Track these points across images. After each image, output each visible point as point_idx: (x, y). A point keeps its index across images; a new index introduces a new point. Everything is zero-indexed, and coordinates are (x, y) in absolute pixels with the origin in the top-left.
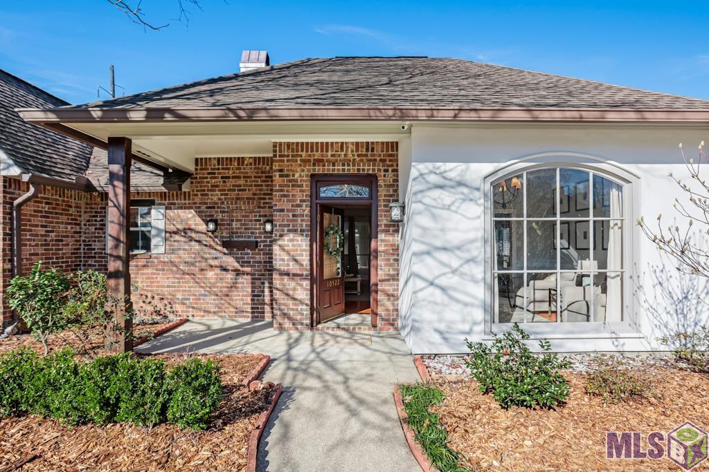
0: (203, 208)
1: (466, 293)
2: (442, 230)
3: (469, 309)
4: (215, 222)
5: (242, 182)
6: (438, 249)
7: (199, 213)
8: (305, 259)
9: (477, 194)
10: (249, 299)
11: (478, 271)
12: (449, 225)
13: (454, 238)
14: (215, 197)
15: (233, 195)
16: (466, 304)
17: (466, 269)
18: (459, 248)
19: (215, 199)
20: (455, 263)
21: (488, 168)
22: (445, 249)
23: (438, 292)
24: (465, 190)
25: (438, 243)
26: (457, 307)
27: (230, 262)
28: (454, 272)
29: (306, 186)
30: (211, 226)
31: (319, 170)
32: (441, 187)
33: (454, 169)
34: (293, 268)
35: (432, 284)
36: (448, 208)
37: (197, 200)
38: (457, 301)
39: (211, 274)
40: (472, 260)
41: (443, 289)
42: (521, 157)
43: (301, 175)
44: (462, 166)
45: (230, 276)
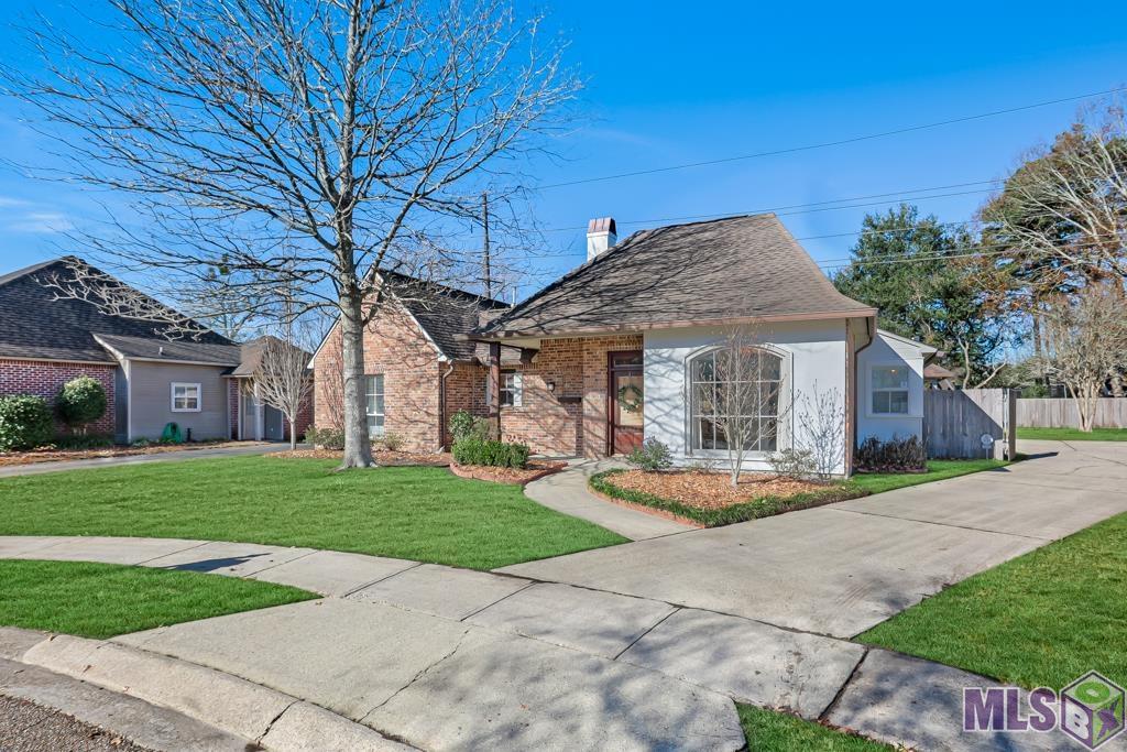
0: (546, 374)
1: (673, 427)
2: (659, 388)
3: (675, 437)
4: (553, 384)
5: (570, 354)
6: (654, 399)
7: (544, 378)
8: (602, 409)
9: (680, 367)
10: (574, 440)
11: (681, 414)
12: (663, 385)
13: (665, 393)
14: (553, 365)
15: (564, 364)
16: (673, 434)
17: (673, 412)
18: (668, 399)
19: (553, 367)
20: (667, 409)
21: (686, 351)
22: (660, 400)
23: (657, 426)
24: (673, 364)
25: (656, 396)
26: (669, 435)
27: (562, 410)
28: (667, 414)
29: (604, 360)
30: (551, 387)
31: (611, 348)
32: (658, 363)
33: (665, 352)
34: (594, 414)
35: (654, 421)
36: (663, 375)
37: (542, 368)
38: (667, 431)
39: (550, 421)
40: (676, 407)
41: (659, 424)
42: (709, 344)
43: (601, 353)
44: (671, 350)
45: (561, 422)
